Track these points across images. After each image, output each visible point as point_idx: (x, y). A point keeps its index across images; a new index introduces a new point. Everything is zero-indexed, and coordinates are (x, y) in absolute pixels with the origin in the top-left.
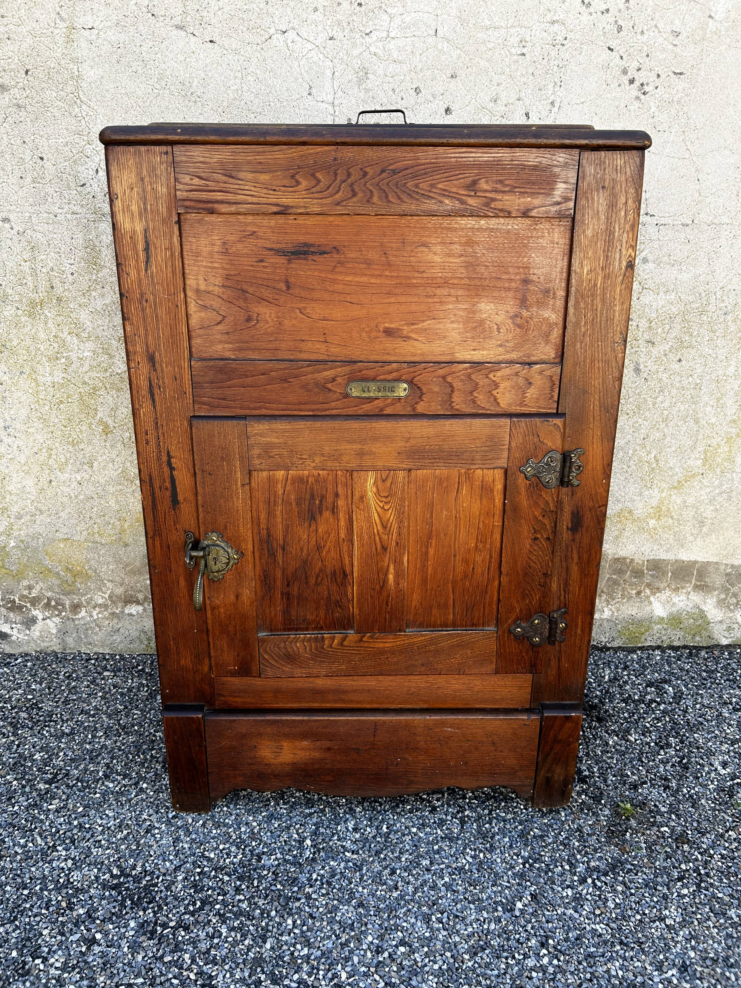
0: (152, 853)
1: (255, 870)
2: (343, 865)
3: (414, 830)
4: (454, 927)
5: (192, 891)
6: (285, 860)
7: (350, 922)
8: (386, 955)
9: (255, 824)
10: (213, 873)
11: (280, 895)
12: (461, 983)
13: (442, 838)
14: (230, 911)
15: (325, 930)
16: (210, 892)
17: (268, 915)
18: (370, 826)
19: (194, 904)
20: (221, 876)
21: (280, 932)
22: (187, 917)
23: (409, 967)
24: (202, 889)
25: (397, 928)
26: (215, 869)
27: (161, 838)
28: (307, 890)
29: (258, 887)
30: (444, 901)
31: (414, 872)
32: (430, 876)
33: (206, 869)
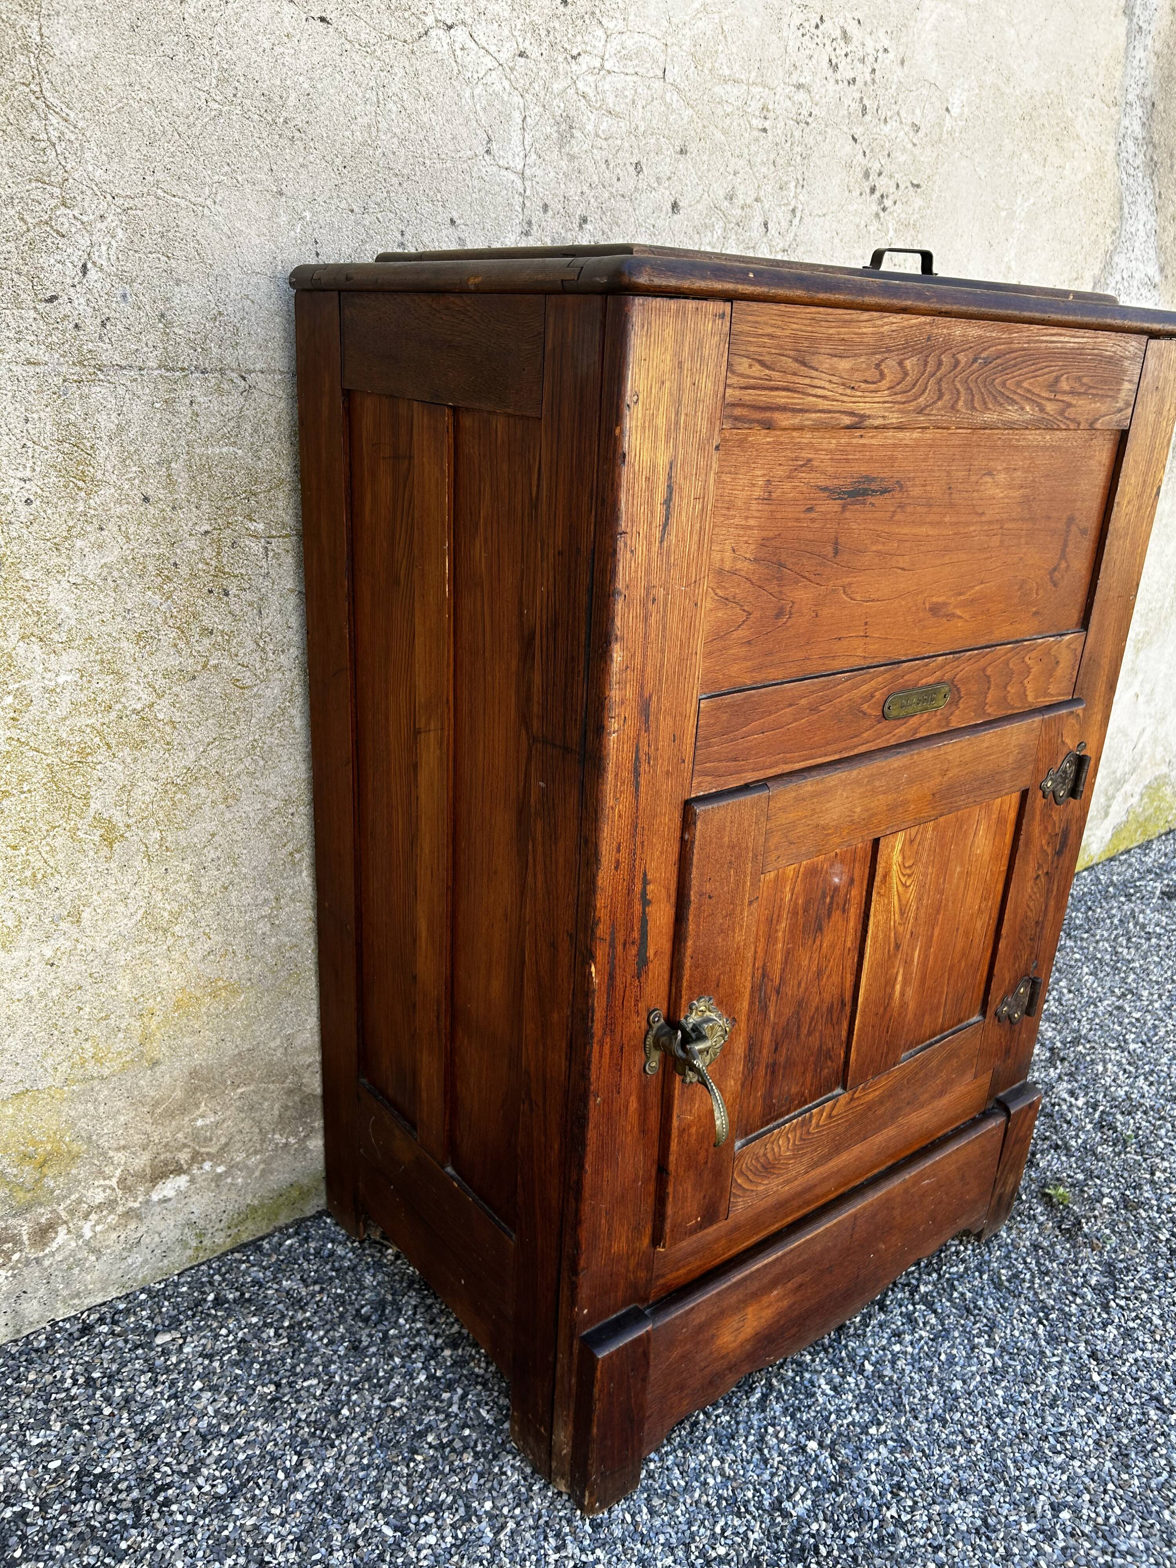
2: (883, 1450)
4: (1075, 1449)
7: (980, 1522)
9: (715, 1463)
13: (932, 1340)
18: (847, 1373)
23: (1095, 1531)
25: (1032, 1493)
30: (1030, 1423)
31: (962, 1406)
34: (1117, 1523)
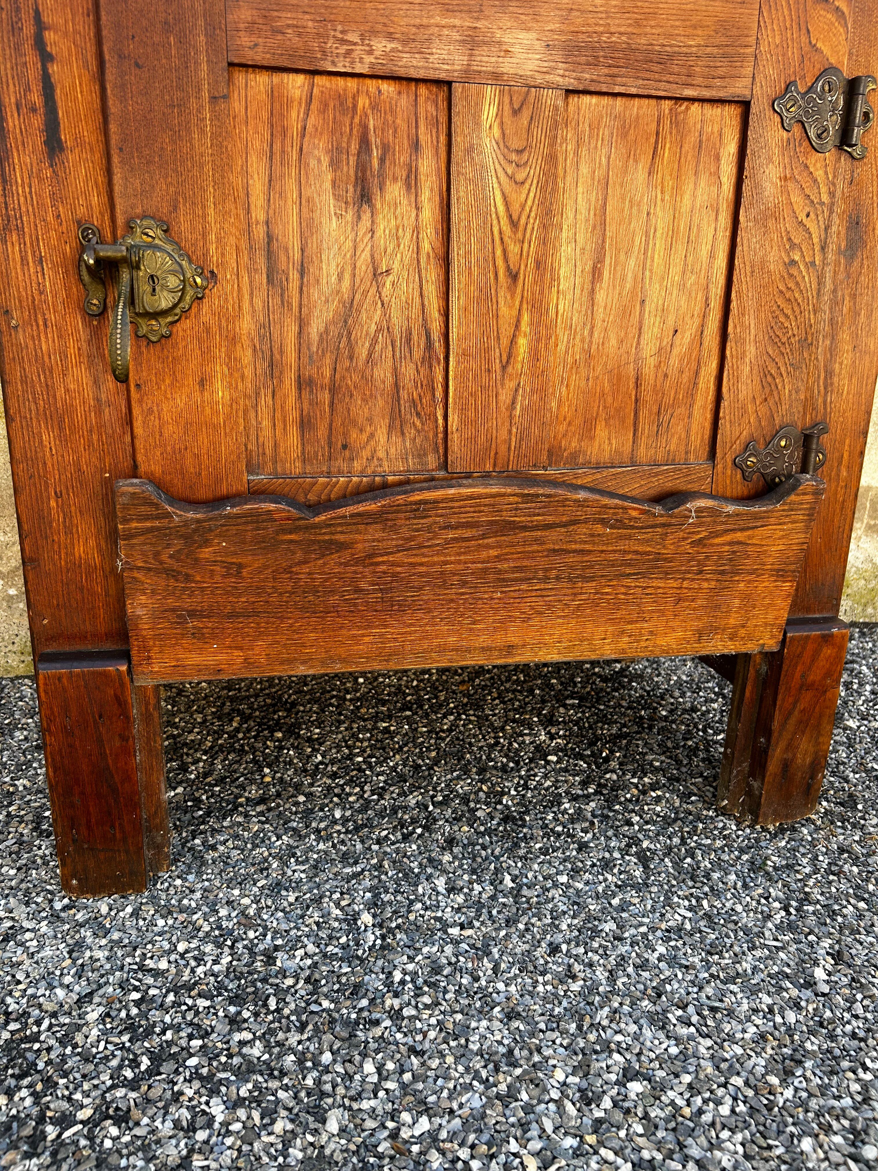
0: (20, 976)
1: (264, 981)
2: (449, 949)
3: (563, 879)
4: (719, 1029)
5: (125, 1038)
6: (325, 956)
7: (502, 1050)
8: (606, 1103)
9: (246, 901)
10: (171, 997)
11: (332, 1021)
12: (792, 1135)
13: (616, 886)
14: (225, 1067)
15: (454, 1074)
16: (169, 1035)
17: (316, 1064)
18: (480, 882)
19: (135, 1063)
20: (190, 1002)
21: (353, 1092)
22: (120, 1093)
23: (667, 1121)
24: (149, 1032)
25: (607, 1048)
26: (176, 990)
27: (41, 947)
28: (388, 1003)
29: (278, 1010)
30: (676, 986)
31: (596, 945)
32: (628, 948)
33: (152, 992)
34: (713, 1124)
